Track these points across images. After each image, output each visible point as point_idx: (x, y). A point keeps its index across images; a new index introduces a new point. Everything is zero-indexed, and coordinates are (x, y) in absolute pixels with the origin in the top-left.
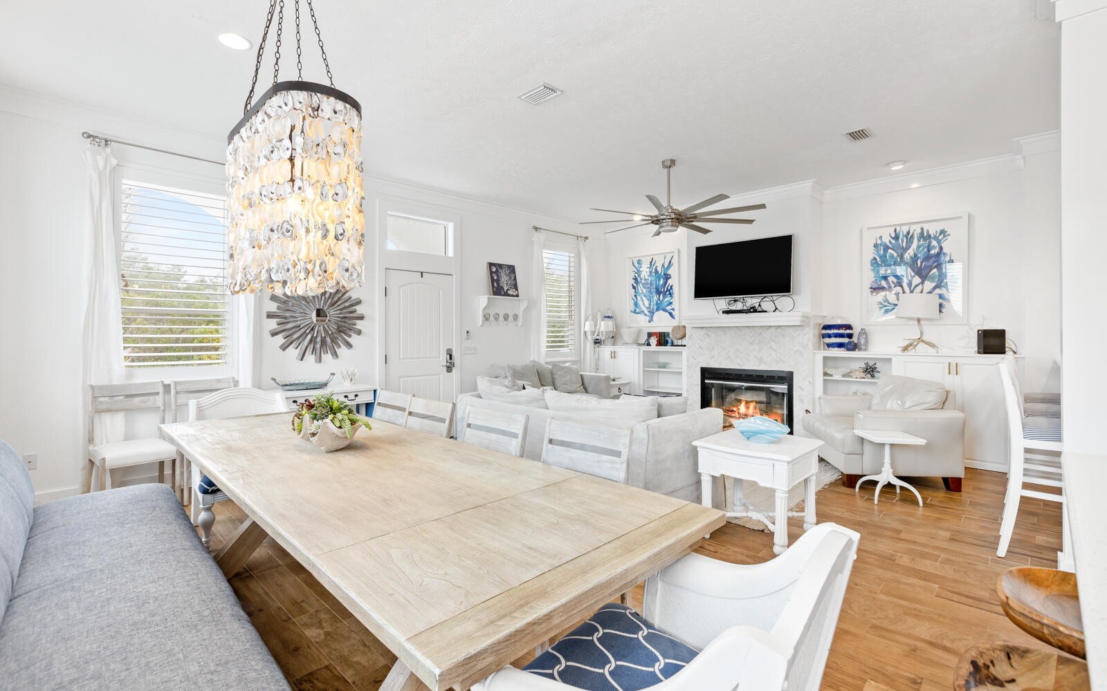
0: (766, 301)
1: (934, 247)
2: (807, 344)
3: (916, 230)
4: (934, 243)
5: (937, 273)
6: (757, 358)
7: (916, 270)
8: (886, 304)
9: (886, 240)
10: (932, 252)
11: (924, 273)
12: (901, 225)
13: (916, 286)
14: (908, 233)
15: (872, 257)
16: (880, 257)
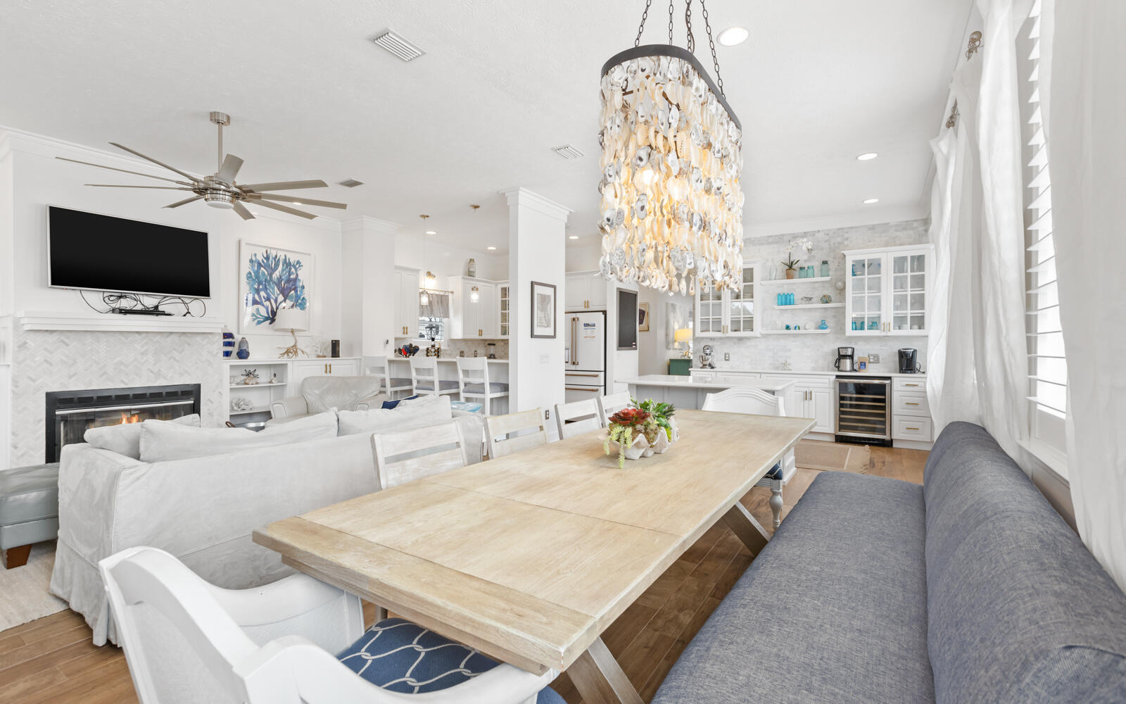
0: (172, 303)
1: (293, 273)
2: (217, 353)
3: (281, 255)
4: (293, 270)
5: (294, 294)
6: (152, 372)
7: (280, 289)
8: (258, 316)
9: (260, 258)
10: (292, 277)
11: (286, 293)
12: (271, 248)
13: (281, 303)
14: (276, 256)
15: (248, 272)
16: (254, 273)
